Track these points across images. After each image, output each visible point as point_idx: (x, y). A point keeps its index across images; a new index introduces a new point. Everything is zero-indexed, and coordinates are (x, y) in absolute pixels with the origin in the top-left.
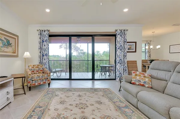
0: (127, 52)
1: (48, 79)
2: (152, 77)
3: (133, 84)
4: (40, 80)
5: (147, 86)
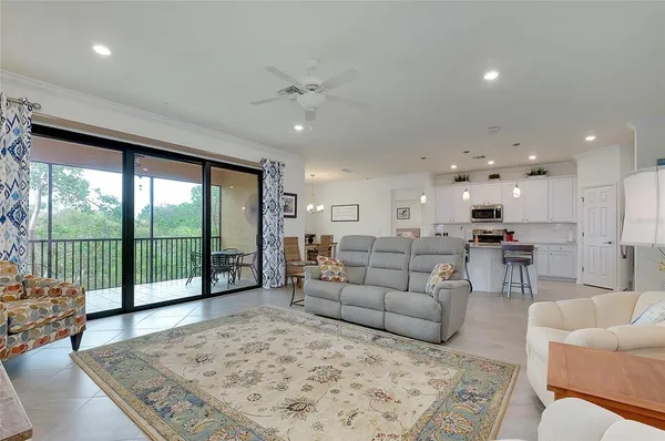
0: (285, 216)
1: (78, 317)
3: (325, 279)
4: (47, 323)
5: (342, 279)
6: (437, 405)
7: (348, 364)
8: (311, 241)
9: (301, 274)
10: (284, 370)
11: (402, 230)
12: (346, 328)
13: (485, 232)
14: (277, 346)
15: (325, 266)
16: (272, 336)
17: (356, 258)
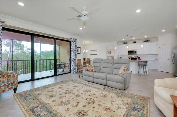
0: (77, 53)
1: (15, 83)
2: (95, 67)
3: (89, 71)
4: (5, 86)
5: (94, 71)
6: (127, 113)
7: (97, 97)
8: (84, 60)
9: (82, 69)
10: (77, 99)
11: (109, 57)
12: (95, 85)
13: (132, 57)
14: (75, 91)
15: (89, 67)
16: (73, 88)
17: (98, 65)
